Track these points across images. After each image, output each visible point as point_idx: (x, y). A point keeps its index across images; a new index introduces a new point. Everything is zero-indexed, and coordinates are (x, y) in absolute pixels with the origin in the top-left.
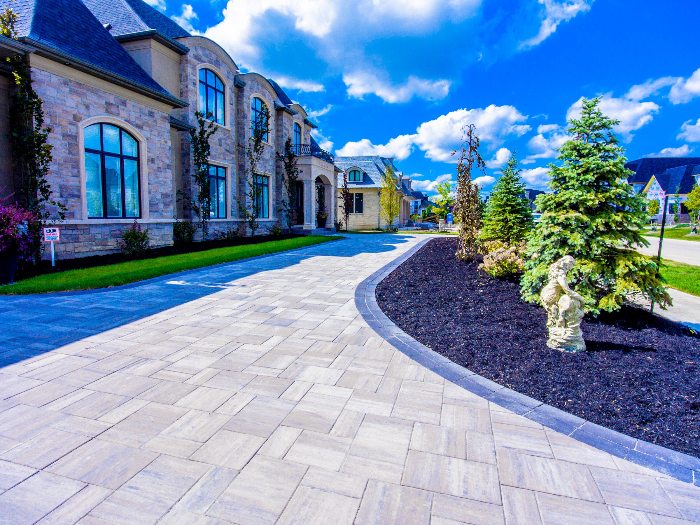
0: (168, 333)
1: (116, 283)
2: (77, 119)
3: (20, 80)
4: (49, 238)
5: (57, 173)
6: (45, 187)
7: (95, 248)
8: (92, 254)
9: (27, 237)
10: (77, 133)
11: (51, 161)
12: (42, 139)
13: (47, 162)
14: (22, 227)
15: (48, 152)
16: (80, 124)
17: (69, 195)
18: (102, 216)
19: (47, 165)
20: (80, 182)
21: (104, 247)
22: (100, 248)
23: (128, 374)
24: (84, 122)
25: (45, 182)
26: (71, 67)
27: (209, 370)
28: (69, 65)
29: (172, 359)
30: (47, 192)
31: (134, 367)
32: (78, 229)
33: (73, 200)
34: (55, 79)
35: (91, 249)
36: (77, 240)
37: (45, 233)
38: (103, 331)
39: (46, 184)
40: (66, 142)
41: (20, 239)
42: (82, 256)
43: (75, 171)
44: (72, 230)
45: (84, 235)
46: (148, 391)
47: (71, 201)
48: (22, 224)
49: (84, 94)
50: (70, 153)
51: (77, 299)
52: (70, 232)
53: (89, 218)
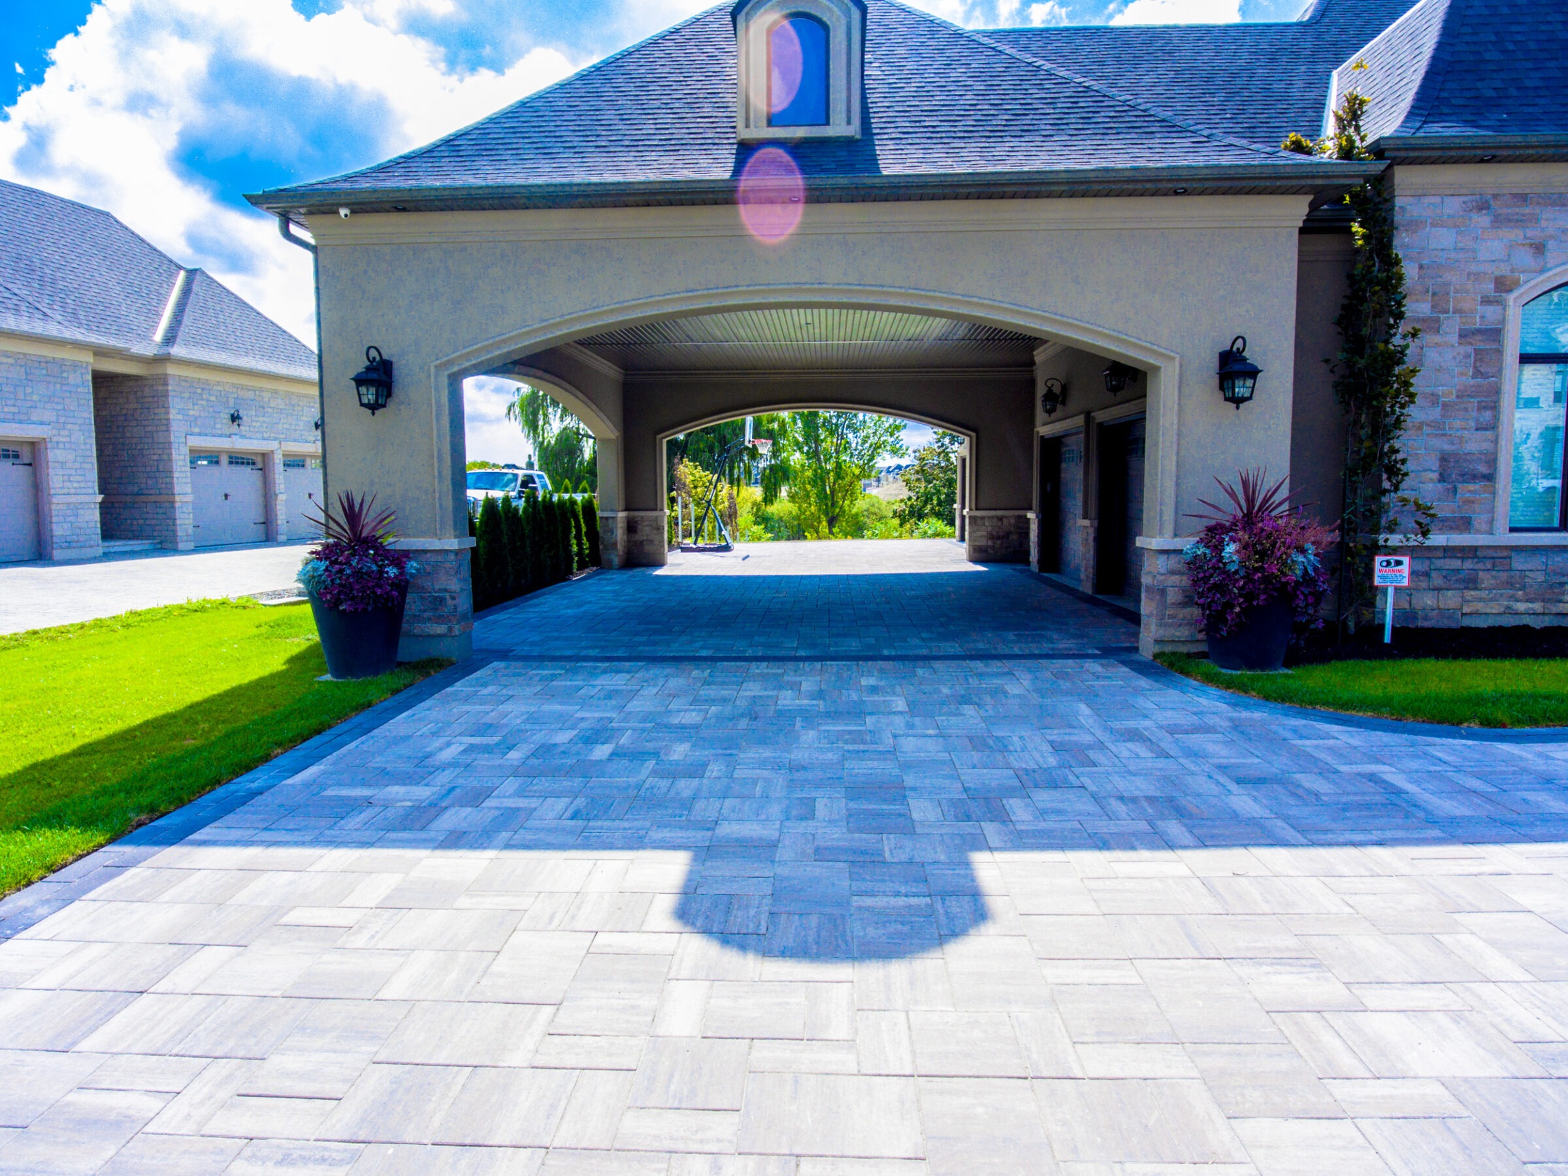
0: (1457, 916)
1: (1487, 720)
2: (1504, 285)
3: (1363, 237)
4: (1384, 578)
5: (1438, 427)
6: (1396, 461)
7: (1521, 607)
8: (1508, 621)
9: (1312, 579)
10: (1503, 321)
11: (1413, 402)
12: (1397, 357)
13: (1403, 406)
14: (1301, 558)
15: (1407, 384)
16: (1511, 298)
17: (1462, 475)
18: (1556, 524)
19: (1402, 414)
20: (1496, 441)
21: (1548, 605)
22: (1538, 607)
23: (1240, 979)
24: (1522, 290)
25: (1397, 451)
26: (1499, 162)
27: (1438, 1090)
28: (1493, 159)
29: (1372, 997)
30: (1397, 475)
31: (1269, 969)
32: (1476, 557)
33: (1471, 487)
34: (1453, 206)
35: (1508, 607)
36: (1471, 582)
37: (1377, 566)
38: (1313, 844)
39: (1400, 456)
40: (1470, 349)
41: (1297, 582)
42: (1482, 623)
43: (1487, 415)
44: (1462, 558)
45: (1494, 573)
46: (1225, 1048)
47: (1467, 489)
48: (1303, 551)
49: (1535, 219)
50: (1477, 373)
51: (1355, 742)
52: (1456, 564)
53: (1512, 530)
